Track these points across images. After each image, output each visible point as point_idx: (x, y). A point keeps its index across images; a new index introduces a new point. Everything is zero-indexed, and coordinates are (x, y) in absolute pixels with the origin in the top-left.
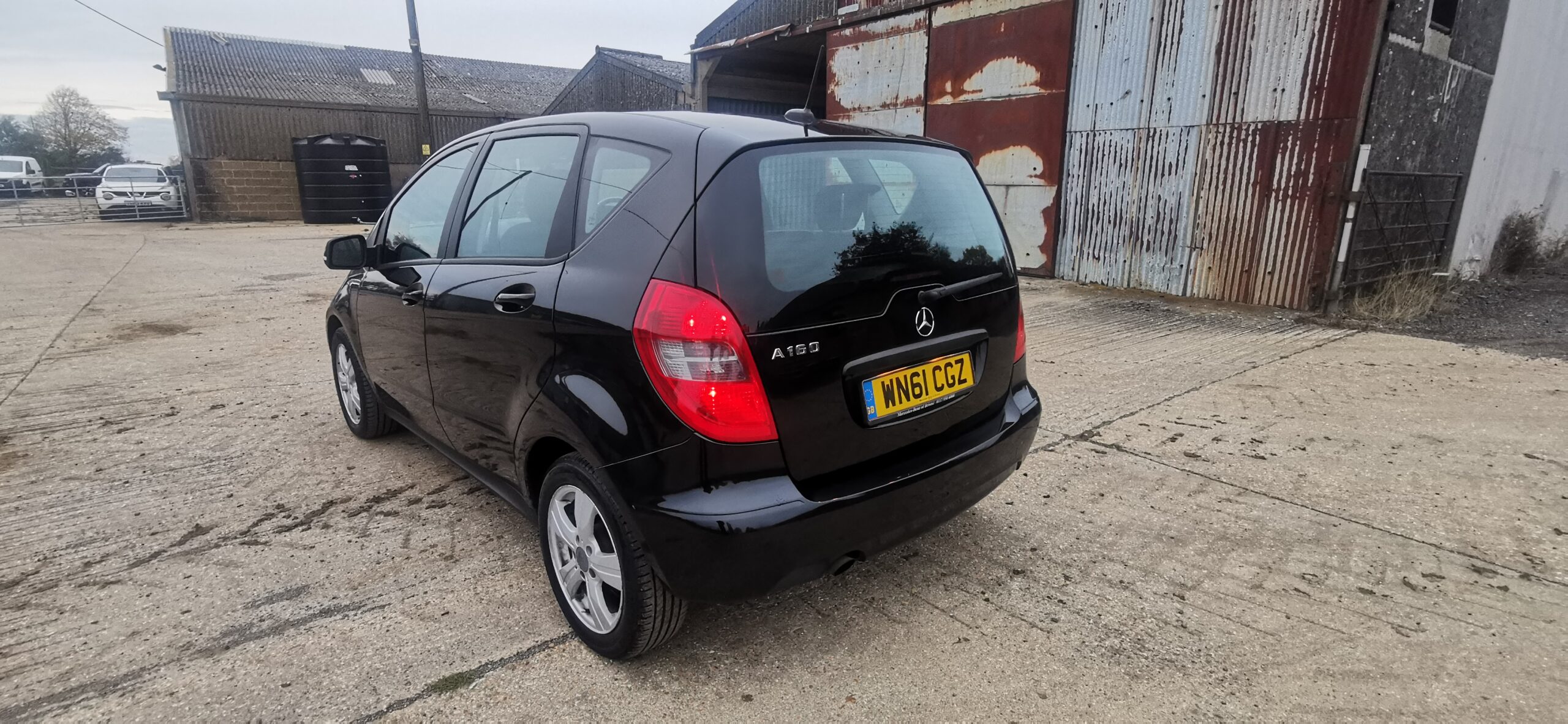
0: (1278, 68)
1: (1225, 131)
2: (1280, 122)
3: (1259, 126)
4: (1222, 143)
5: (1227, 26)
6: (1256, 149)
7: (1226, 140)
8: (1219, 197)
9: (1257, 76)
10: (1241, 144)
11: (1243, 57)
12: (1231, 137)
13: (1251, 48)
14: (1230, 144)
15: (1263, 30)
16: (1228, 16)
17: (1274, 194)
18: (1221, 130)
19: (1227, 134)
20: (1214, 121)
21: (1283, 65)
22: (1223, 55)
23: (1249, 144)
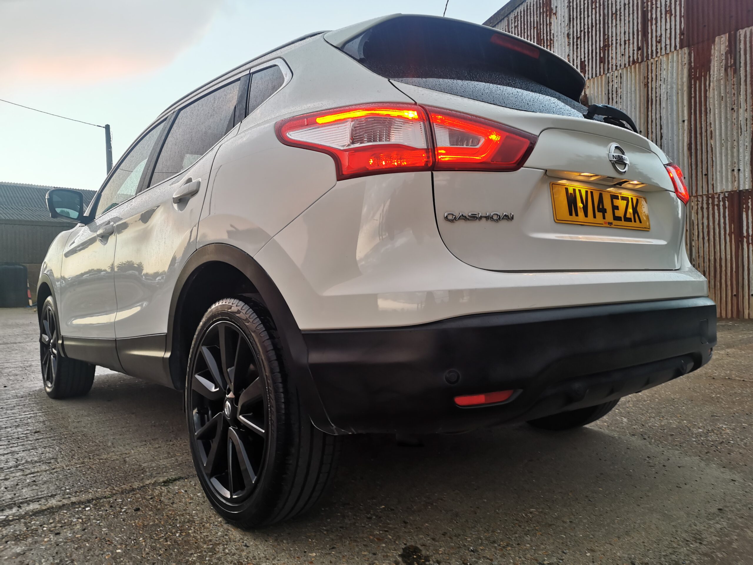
0: (732, 156)
1: (703, 200)
2: (740, 191)
3: (727, 195)
4: (702, 208)
5: (693, 132)
6: (727, 210)
7: (705, 206)
8: (706, 245)
9: (718, 162)
10: (716, 208)
11: (707, 151)
12: (708, 204)
13: (711, 145)
14: (708, 208)
15: (717, 134)
16: (693, 126)
17: (745, 240)
18: (700, 199)
19: (705, 202)
20: (694, 194)
21: (735, 154)
22: (693, 151)
23: (721, 207)
